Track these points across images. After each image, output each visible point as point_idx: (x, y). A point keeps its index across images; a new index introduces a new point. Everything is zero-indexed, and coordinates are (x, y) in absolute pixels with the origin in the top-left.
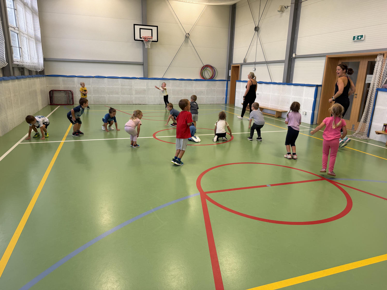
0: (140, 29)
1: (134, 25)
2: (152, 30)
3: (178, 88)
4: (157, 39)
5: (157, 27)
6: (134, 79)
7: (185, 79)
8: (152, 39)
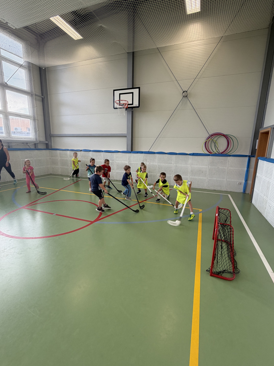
0: (120, 94)
1: (114, 90)
2: (132, 93)
3: (166, 165)
4: (138, 104)
5: (139, 88)
6: (115, 153)
7: (178, 152)
8: (132, 104)
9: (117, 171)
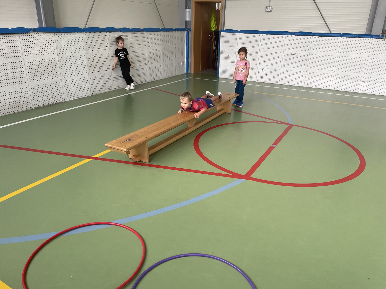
6: (21, 35)
9: (34, 84)
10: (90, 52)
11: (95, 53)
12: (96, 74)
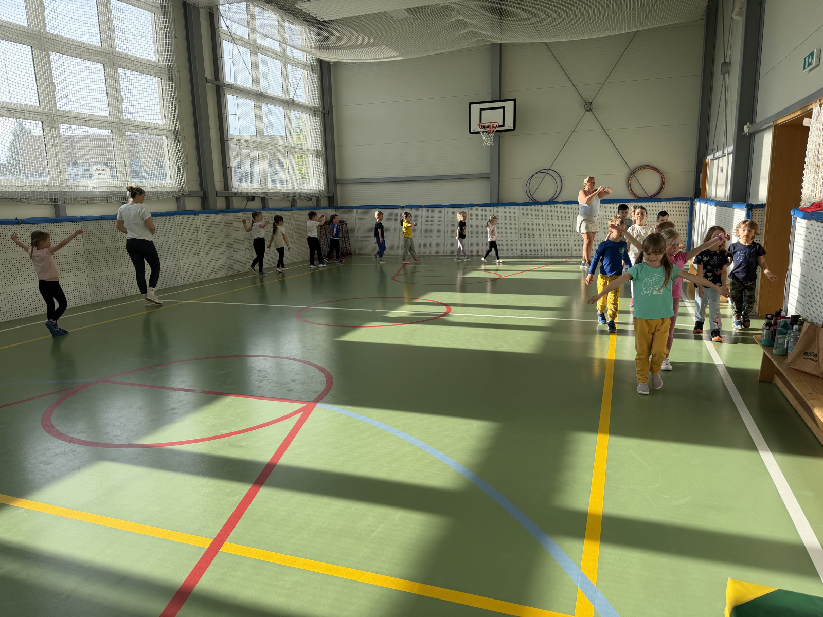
0: (481, 110)
1: (471, 104)
2: (503, 108)
4: (513, 126)
5: (514, 100)
8: (503, 126)
10: (523, 221)
11: (527, 221)
12: (526, 239)
